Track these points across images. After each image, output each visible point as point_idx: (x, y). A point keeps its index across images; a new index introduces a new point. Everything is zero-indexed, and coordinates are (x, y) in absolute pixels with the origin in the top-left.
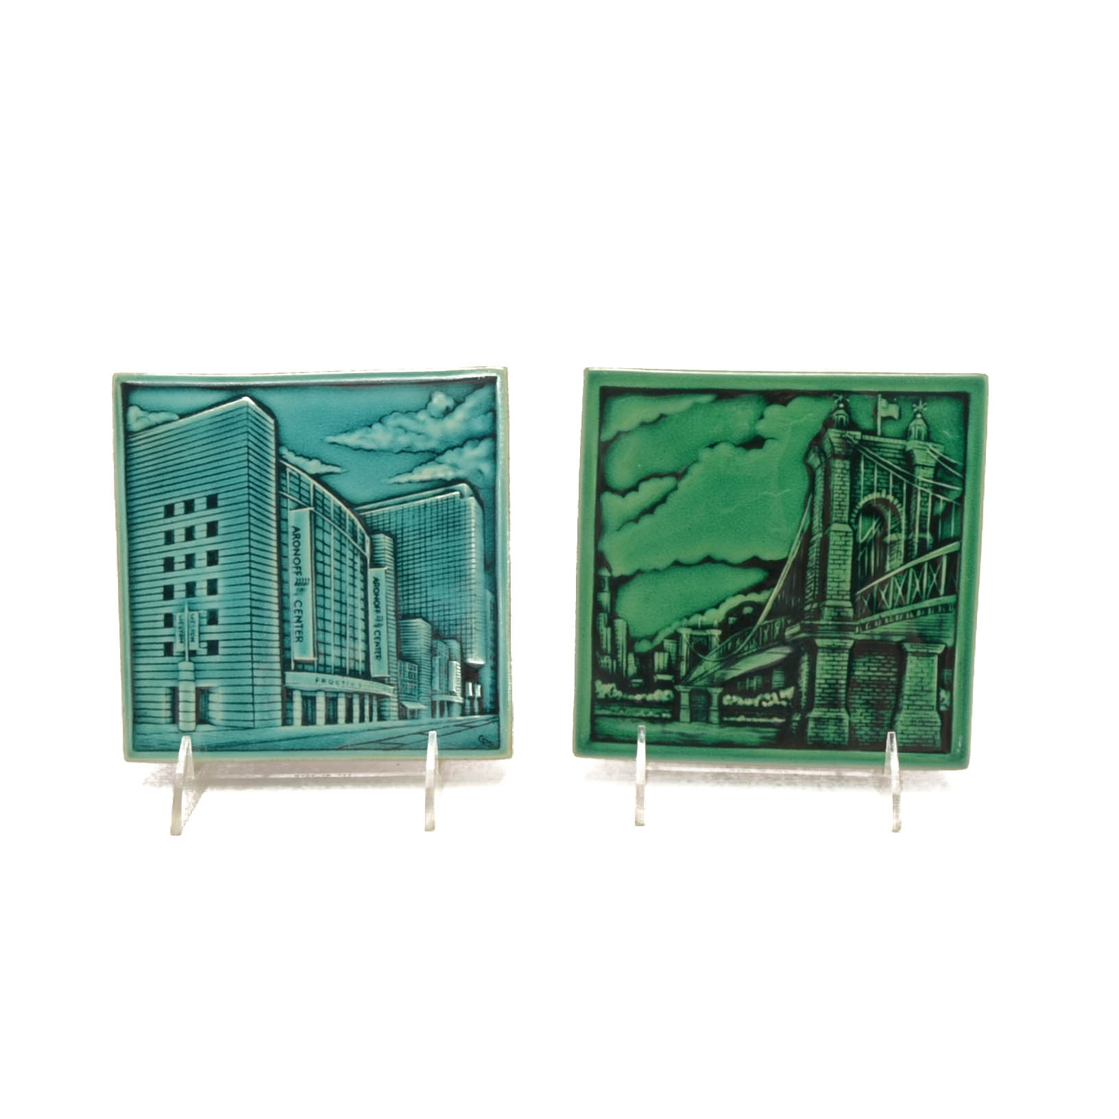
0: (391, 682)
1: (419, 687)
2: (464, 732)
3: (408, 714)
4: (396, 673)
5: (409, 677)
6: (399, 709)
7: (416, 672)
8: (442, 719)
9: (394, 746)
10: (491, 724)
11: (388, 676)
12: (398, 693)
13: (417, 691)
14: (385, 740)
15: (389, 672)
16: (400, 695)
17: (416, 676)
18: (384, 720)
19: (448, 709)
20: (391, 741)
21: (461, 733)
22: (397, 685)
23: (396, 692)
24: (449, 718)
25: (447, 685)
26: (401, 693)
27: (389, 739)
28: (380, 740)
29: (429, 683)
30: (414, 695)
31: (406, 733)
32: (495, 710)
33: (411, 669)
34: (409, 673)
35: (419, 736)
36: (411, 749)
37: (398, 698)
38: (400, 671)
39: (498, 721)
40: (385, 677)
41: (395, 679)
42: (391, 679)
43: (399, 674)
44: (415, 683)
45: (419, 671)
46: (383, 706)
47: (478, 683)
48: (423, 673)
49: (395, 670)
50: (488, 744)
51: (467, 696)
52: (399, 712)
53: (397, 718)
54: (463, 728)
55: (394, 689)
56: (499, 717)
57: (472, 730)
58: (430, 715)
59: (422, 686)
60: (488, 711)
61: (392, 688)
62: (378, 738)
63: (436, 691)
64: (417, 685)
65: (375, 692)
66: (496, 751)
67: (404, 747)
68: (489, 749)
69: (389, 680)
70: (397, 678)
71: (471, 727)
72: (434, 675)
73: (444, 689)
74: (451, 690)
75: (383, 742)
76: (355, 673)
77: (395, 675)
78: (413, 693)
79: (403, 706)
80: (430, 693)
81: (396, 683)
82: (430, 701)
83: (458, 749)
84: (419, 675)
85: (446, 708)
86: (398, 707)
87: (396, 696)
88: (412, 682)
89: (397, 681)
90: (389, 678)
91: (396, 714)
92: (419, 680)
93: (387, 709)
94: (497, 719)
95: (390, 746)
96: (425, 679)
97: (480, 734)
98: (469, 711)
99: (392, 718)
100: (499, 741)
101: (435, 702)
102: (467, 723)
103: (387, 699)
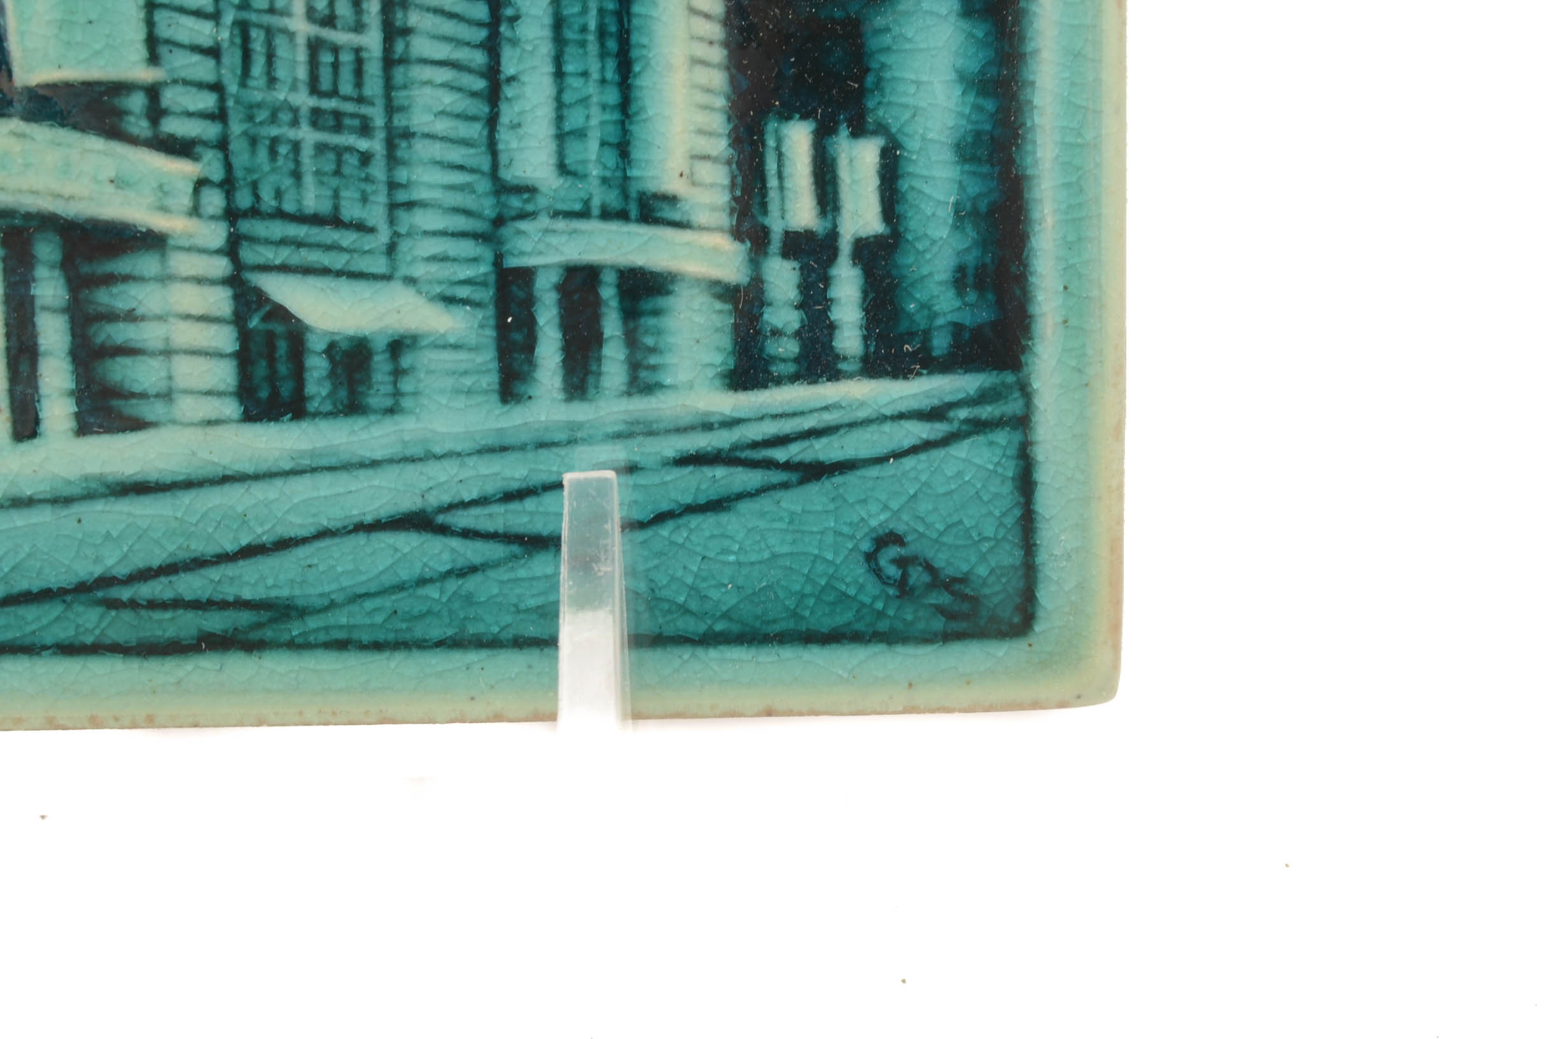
0: (173, 126)
1: (392, 160)
2: (765, 503)
3: (317, 366)
4: (213, 52)
5: (314, 88)
6: (245, 336)
7: (372, 40)
8: (580, 412)
9: (215, 622)
10: (961, 450)
11: (146, 74)
12: (231, 215)
13: (382, 198)
14: (146, 575)
15: (154, 47)
16: (246, 226)
17: (373, 69)
18: (138, 425)
19: (631, 340)
20: (190, 585)
21: (731, 522)
22: (222, 145)
23: (214, 200)
24: (640, 406)
25: (623, 148)
26: (254, 212)
27: (170, 569)
28: (106, 581)
29: (475, 131)
30: (361, 227)
31: (299, 525)
32: (998, 335)
33: (329, 21)
34: (315, 46)
35: (407, 542)
36: (341, 645)
37: (232, 249)
38: (243, 28)
39: (1023, 422)
40: (120, 88)
41: (208, 101)
42: (171, 97)
43: (232, 58)
44: (365, 129)
45: (393, 32)
46: (112, 317)
47: (859, 130)
48: (421, 46)
49: (203, 32)
50: (943, 598)
51: (777, 226)
52: (243, 358)
53: (231, 408)
54: (751, 479)
55: (201, 184)
56: (1025, 391)
57: (815, 495)
58: (491, 380)
59: (423, 149)
60: (940, 343)
61: (182, 170)
62: (87, 570)
63: (528, 190)
64: (375, 145)
65: (47, 205)
66: (1001, 650)
67: (295, 629)
68: (947, 637)
69: (156, 113)
70: (217, 87)
71: (814, 472)
72: (509, 65)
73: (595, 172)
74: (652, 187)
75: (125, 594)
77: (203, 69)
78: (351, 211)
79: (279, 313)
80: (488, 206)
81: (211, 131)
82: (484, 269)
83: (709, 640)
84: (389, 62)
85: (612, 325)
86: (239, 320)
87: (215, 234)
88: (337, 121)
89: (220, 115)
90: (153, 92)
91: (224, 374)
92: (391, 109)
93: (149, 334)
94: (1013, 406)
95: (187, 624)
96: (448, 99)
97: (878, 520)
98: (789, 348)
99: (189, 408)
100: (1029, 571)
101: (526, 275)
102: (781, 441)
103: (146, 264)
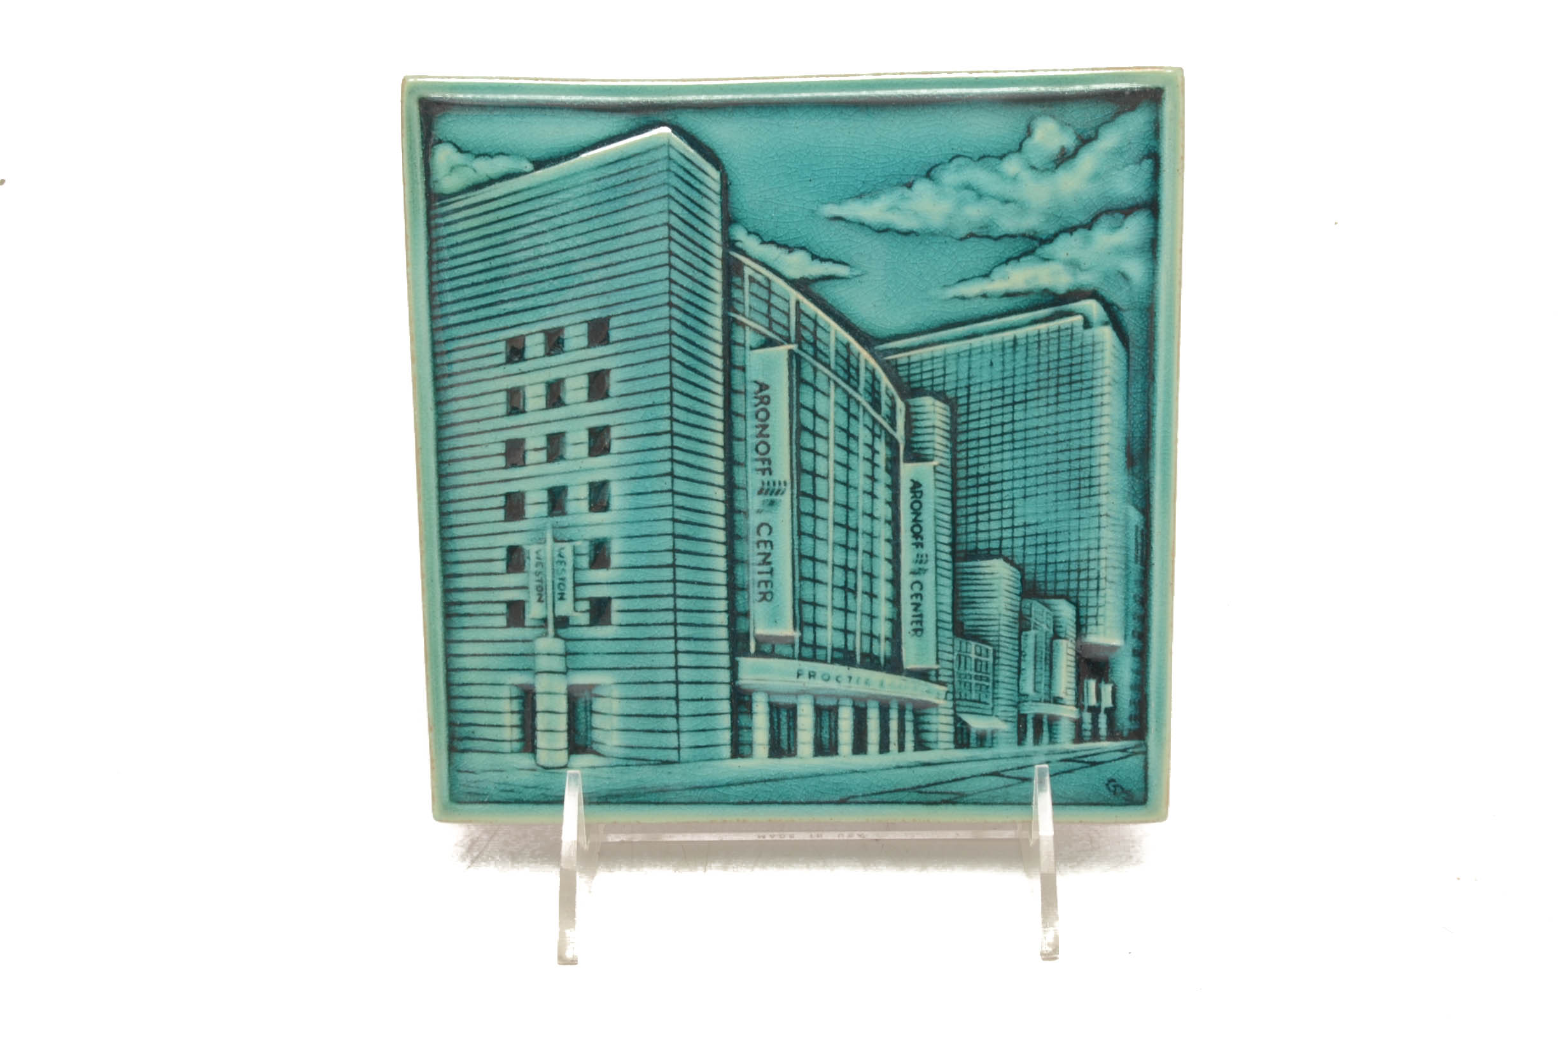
0: (941, 679)
1: (994, 687)
2: (1081, 771)
3: (973, 736)
4: (952, 661)
5: (976, 670)
6: (956, 728)
7: (990, 660)
8: (1037, 748)
9: (945, 797)
10: (1130, 759)
11: (936, 667)
12: (954, 699)
13: (991, 697)
14: (928, 785)
15: (938, 660)
16: (957, 702)
17: (990, 666)
18: (929, 749)
19: (1050, 731)
20: (940, 788)
21: (1072, 775)
22: (953, 683)
23: (950, 696)
24: (1052, 747)
25: (1050, 686)
26: (960, 699)
27: (935, 784)
28: (919, 787)
29: (1015, 681)
30: (985, 703)
31: (968, 774)
32: (1140, 731)
33: (980, 655)
34: (976, 661)
35: (993, 779)
36: (975, 803)
37: (954, 708)
38: (959, 656)
39: (1145, 753)
40: (930, 670)
41: (950, 673)
42: (941, 672)
43: (956, 663)
44: (988, 680)
45: (995, 658)
46: (924, 723)
47: (1107, 682)
48: (1002, 661)
49: (950, 657)
50: (1124, 795)
51: (1086, 705)
52: (956, 734)
53: (952, 746)
54: (1079, 765)
55: (948, 692)
56: (1146, 745)
57: (1094, 769)
58: (1015, 740)
59: (1001, 685)
60: (1125, 733)
61: (943, 689)
62: (915, 784)
63: (1027, 695)
64: (990, 684)
65: (910, 696)
66: (1139, 808)
67: (965, 799)
68: (1126, 805)
69: (937, 675)
70: (953, 670)
71: (1094, 764)
72: (1023, 666)
73: (1043, 691)
74: (1056, 695)
75: (924, 790)
76: (872, 661)
77: (949, 665)
78: (983, 699)
79: (964, 723)
80: (1017, 699)
81: (950, 680)
82: (1015, 714)
83: (1066, 804)
84: (994, 665)
85: (1045, 728)
86: (955, 724)
87: (950, 704)
88: (981, 678)
89: (953, 676)
90: (937, 671)
91: (951, 737)
92: (994, 675)
93: (933, 727)
94: (1143, 749)
95: (938, 798)
96: (1008, 674)
97: (1109, 776)
98: (1088, 734)
99: (941, 745)
100: (1146, 789)
101: (1025, 716)
102: (1086, 756)
103: (933, 711)
